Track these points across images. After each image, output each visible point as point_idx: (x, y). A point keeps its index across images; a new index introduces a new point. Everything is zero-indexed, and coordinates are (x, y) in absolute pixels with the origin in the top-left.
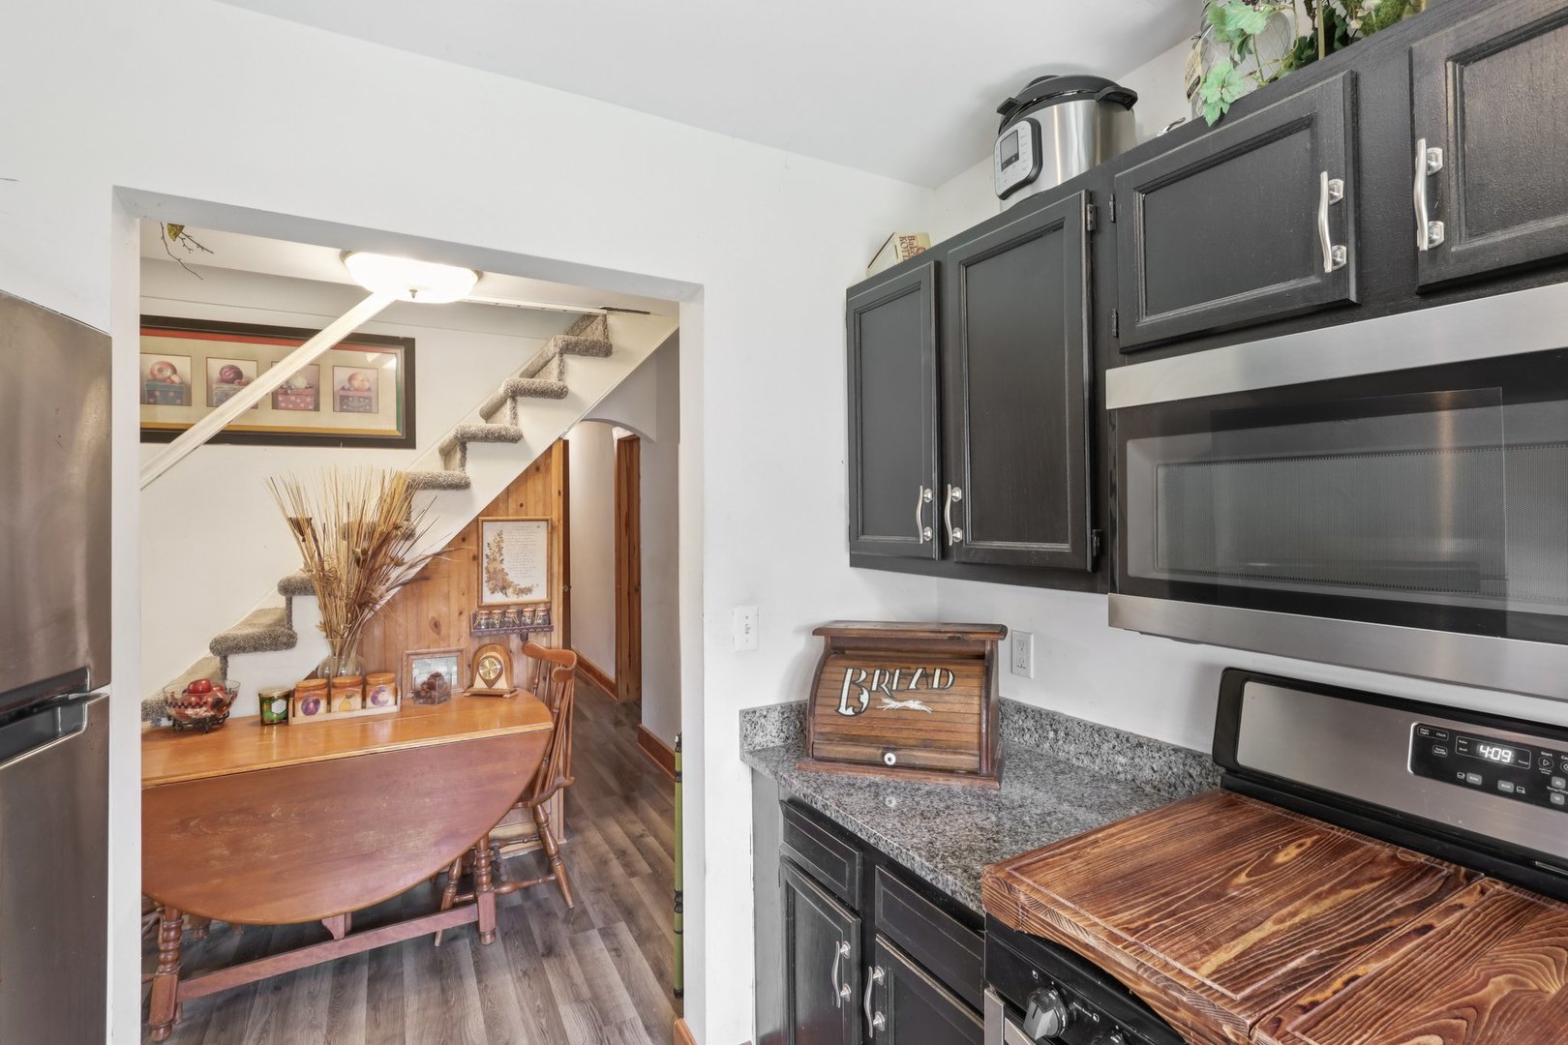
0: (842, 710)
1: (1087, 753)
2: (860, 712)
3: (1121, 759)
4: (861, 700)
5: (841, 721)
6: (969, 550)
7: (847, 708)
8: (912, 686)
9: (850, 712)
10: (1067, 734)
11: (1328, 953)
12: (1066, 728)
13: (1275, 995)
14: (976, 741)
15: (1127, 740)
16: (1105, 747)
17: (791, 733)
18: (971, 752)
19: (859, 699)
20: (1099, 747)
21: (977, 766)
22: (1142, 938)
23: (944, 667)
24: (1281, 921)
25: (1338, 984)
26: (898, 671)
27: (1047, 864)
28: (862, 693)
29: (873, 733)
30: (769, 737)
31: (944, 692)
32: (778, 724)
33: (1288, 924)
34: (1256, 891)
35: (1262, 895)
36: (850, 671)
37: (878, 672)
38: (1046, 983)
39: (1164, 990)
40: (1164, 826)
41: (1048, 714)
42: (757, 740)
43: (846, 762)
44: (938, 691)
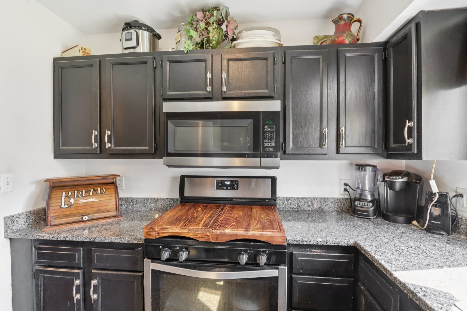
0: (63, 206)
1: (143, 206)
2: (71, 206)
3: (153, 205)
4: (71, 202)
5: (62, 210)
6: (113, 150)
7: (65, 205)
8: (91, 194)
9: (66, 206)
10: (137, 202)
11: (215, 219)
12: (136, 201)
13: (213, 226)
14: (114, 206)
15: (155, 199)
16: (148, 203)
17: (31, 222)
18: (113, 210)
19: (70, 201)
20: (146, 203)
21: (116, 214)
22: (187, 226)
23: (100, 187)
24: (206, 217)
25: (219, 222)
26: (84, 191)
27: (158, 222)
28: (71, 199)
29: (77, 212)
30: (20, 225)
31: (102, 194)
32: (25, 220)
33: (207, 217)
34: (199, 215)
35: (200, 215)
36: (64, 193)
37: (76, 192)
38: (164, 247)
39: (195, 233)
40: (175, 211)
41: (130, 198)
42: (15, 227)
43: (66, 224)
44: (100, 194)
